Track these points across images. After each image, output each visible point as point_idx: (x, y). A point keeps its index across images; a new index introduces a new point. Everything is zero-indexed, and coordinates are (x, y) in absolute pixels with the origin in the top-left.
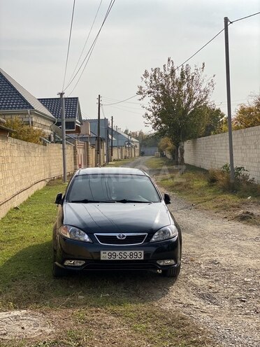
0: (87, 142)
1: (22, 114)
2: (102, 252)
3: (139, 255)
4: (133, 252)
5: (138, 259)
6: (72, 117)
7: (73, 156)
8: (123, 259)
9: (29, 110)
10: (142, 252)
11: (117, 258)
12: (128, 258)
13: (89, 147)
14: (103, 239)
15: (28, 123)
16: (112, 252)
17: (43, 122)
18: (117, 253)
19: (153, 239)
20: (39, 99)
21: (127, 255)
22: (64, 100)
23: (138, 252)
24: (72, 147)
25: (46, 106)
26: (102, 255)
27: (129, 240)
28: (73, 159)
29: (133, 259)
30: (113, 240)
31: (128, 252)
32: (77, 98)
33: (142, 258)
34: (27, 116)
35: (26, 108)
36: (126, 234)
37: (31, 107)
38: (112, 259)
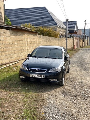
0: (79, 37)
1: (54, 27)
2: (30, 74)
3: (43, 77)
4: (41, 75)
5: (42, 78)
6: (73, 28)
7: (73, 42)
8: (37, 77)
9: (56, 26)
10: (44, 76)
11: (35, 77)
12: (39, 77)
13: (80, 39)
14: (32, 70)
15: (55, 30)
16: (34, 75)
17: (62, 30)
18: (35, 75)
19: (49, 72)
20: (63, 22)
21: (39, 76)
22: (68, 22)
23: (42, 75)
24: (73, 39)
25: (65, 24)
26: (30, 75)
27: (40, 71)
28: (73, 43)
29: (41, 78)
30: (35, 70)
31: (39, 75)
32: (76, 21)
33: (44, 78)
34: (55, 28)
35: (55, 25)
36: (39, 69)
37: (57, 25)
38: (33, 77)
